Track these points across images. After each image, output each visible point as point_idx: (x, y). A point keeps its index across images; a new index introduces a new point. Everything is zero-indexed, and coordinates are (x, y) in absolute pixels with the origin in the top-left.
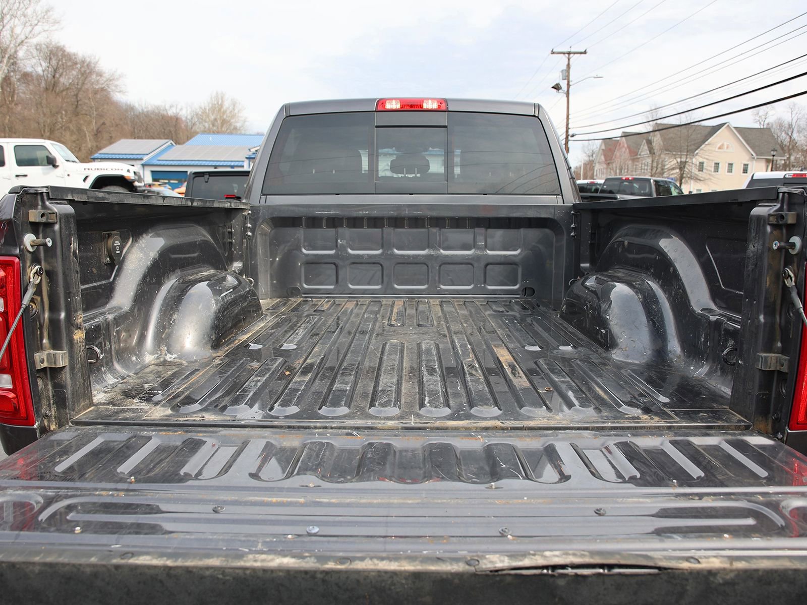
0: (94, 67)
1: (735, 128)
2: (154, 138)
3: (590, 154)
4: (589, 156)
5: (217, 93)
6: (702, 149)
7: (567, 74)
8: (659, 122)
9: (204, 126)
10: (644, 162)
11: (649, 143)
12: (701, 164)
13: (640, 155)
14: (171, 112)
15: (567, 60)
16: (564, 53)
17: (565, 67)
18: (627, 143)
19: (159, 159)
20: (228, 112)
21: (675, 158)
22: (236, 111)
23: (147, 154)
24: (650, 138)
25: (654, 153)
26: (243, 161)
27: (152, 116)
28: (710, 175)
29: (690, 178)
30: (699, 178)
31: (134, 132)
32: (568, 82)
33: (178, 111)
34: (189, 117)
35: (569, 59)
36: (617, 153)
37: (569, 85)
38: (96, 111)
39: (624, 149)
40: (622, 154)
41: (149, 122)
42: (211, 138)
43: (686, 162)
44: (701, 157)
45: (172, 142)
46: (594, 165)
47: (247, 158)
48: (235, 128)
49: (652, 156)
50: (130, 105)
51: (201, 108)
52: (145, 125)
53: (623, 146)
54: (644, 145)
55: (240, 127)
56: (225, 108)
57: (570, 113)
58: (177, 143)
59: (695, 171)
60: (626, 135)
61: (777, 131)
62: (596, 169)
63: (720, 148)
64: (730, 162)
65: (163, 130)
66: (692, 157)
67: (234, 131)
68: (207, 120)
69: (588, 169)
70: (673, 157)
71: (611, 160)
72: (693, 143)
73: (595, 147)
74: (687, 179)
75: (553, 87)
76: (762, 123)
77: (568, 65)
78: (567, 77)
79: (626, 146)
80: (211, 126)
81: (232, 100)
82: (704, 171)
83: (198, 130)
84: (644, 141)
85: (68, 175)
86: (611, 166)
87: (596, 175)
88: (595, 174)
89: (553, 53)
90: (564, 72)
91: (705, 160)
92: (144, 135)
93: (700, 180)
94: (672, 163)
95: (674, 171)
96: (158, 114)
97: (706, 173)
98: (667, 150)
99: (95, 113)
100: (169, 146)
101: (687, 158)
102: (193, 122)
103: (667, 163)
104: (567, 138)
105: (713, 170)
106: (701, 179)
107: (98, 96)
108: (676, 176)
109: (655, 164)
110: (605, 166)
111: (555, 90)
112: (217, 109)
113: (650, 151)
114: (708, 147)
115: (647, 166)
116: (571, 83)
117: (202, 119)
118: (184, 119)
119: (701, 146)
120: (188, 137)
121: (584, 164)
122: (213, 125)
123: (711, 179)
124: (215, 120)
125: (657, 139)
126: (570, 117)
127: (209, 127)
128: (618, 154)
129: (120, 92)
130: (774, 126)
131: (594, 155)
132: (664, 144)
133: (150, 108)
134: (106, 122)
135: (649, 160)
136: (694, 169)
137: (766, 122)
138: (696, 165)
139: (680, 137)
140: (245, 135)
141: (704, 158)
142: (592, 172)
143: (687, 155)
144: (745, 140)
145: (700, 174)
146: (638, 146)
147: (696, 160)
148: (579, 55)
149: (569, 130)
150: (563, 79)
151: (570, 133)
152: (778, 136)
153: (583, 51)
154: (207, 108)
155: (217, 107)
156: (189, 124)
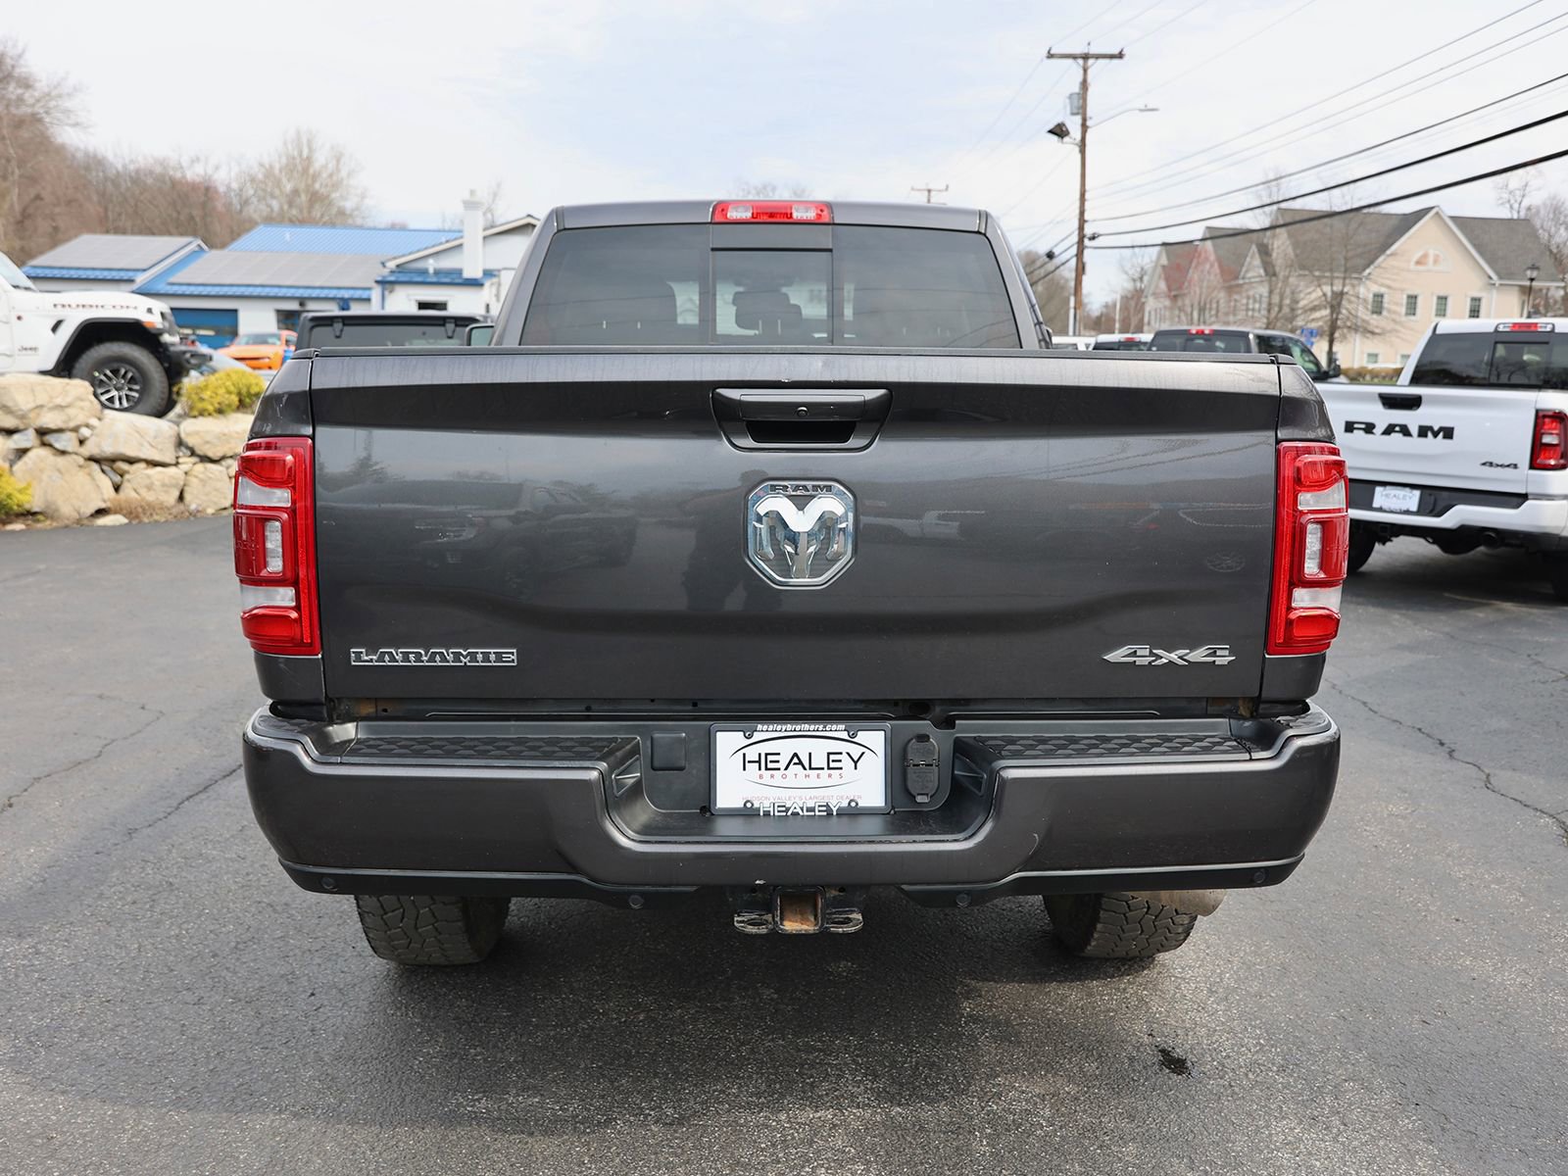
0: (13, 67)
1: (1453, 218)
2: (153, 234)
3: (1137, 276)
4: (1134, 280)
5: (298, 133)
6: (1379, 267)
7: (1080, 103)
8: (1283, 205)
9: (269, 206)
10: (1251, 293)
11: (1265, 251)
12: (1379, 298)
13: (1243, 278)
14: (194, 173)
15: (1082, 72)
16: (1074, 57)
17: (1076, 89)
18: (1216, 251)
19: (172, 280)
20: (324, 175)
21: (1319, 286)
22: (344, 173)
23: (144, 270)
24: (1265, 241)
25: (1275, 275)
26: (369, 289)
27: (150, 181)
28: (1394, 320)
29: (1355, 329)
30: (1370, 328)
31: (106, 217)
32: (1084, 120)
33: (210, 172)
34: (235, 186)
35: (1085, 71)
36: (1194, 275)
37: (1084, 127)
38: (19, 168)
39: (1208, 266)
40: (1205, 277)
41: (141, 193)
42: (288, 234)
43: (1342, 294)
44: (1376, 283)
45: (200, 242)
46: (1143, 300)
47: (377, 282)
48: (342, 213)
49: (1270, 282)
50: (95, 156)
51: (261, 165)
52: (132, 202)
53: (1207, 259)
54: (1252, 258)
55: (353, 210)
56: (317, 165)
57: (1087, 188)
58: (211, 244)
59: (1364, 314)
60: (1215, 235)
61: (1548, 224)
62: (1147, 309)
63: (1418, 263)
64: (1442, 294)
65: (175, 215)
66: (1355, 282)
67: (339, 219)
68: (277, 192)
69: (1132, 311)
70: (1316, 283)
71: (1180, 288)
72: (1359, 250)
73: (1147, 260)
74: (1345, 330)
75: (1050, 132)
76: (1516, 206)
77: (1084, 84)
78: (1081, 107)
79: (1212, 257)
80: (286, 207)
81: (332, 148)
82: (1385, 313)
83: (256, 216)
84: (1254, 248)
85: (19, 318)
86: (1180, 303)
87: (1149, 323)
88: (1146, 320)
89: (1050, 56)
90: (1075, 97)
91: (1383, 290)
92: (129, 224)
93: (1373, 333)
94: (1314, 296)
95: (1317, 314)
96: (161, 178)
97: (1386, 318)
98: (1303, 267)
99: (17, 171)
100: (194, 252)
101: (1344, 286)
102: (244, 197)
103: (1302, 295)
104: (1081, 242)
105: (1403, 310)
106: (1377, 331)
107: (25, 134)
108: (1321, 323)
109: (1276, 299)
110: (1167, 303)
111: (1055, 138)
112: (300, 168)
113: (1266, 270)
114: (1392, 262)
115: (1260, 302)
116: (1088, 123)
117: (264, 190)
118: (222, 189)
119: (1377, 258)
120: (232, 232)
121: (1122, 298)
122: (291, 204)
123: (1397, 331)
124: (296, 192)
125: (1281, 243)
126: (1087, 196)
127: (281, 208)
128: (1196, 277)
129: (76, 125)
130: (1542, 212)
131: (1146, 278)
132: (1297, 256)
133: (142, 163)
134: (44, 194)
135: (1264, 290)
136: (1361, 308)
137: (1526, 203)
138: (1365, 300)
139: (1330, 239)
140: (361, 227)
141: (1382, 285)
142: (1140, 316)
143: (1344, 279)
144: (1475, 246)
145: (1374, 321)
146: (1240, 258)
147: (1366, 291)
148: (1107, 61)
149: (1086, 226)
150: (1073, 114)
151: (1088, 230)
152: (1550, 235)
153: (1116, 51)
154: (277, 166)
155: (300, 165)
156: (235, 201)
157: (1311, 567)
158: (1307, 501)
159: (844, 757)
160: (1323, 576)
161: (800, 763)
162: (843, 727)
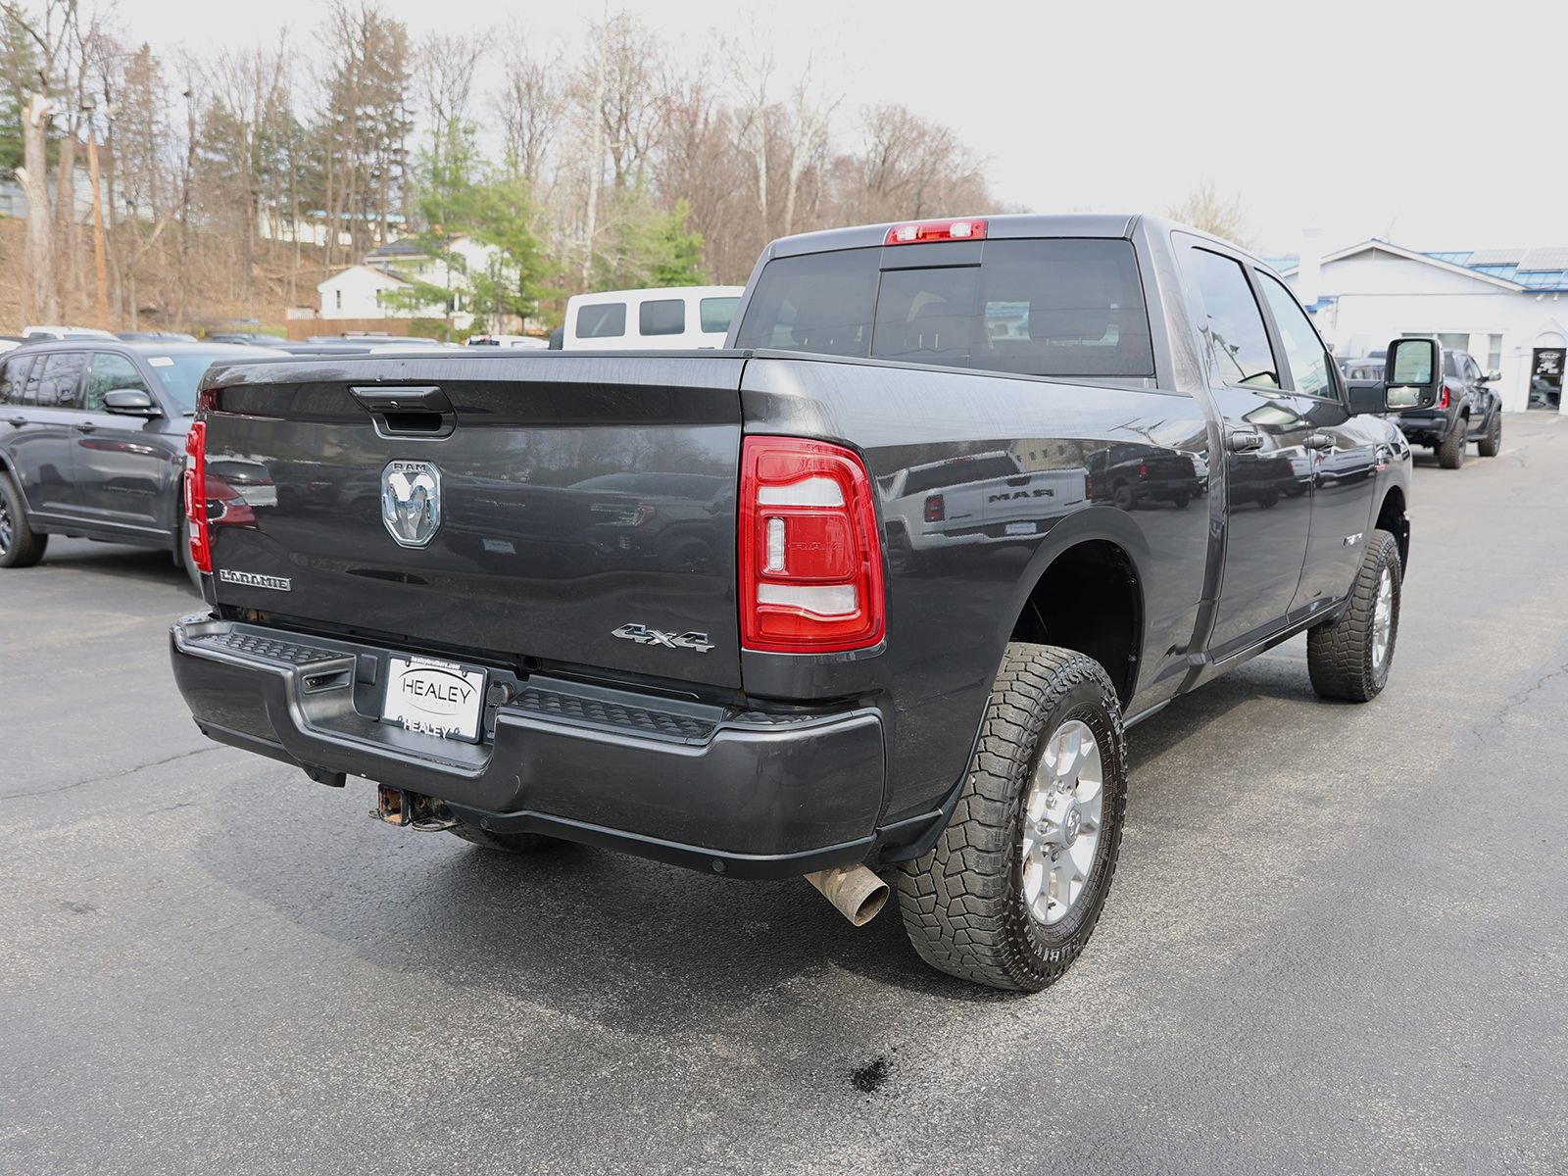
0: (954, 139)
157: (776, 562)
158: (769, 496)
159: (458, 692)
160: (787, 574)
161: (434, 692)
162: (458, 667)
